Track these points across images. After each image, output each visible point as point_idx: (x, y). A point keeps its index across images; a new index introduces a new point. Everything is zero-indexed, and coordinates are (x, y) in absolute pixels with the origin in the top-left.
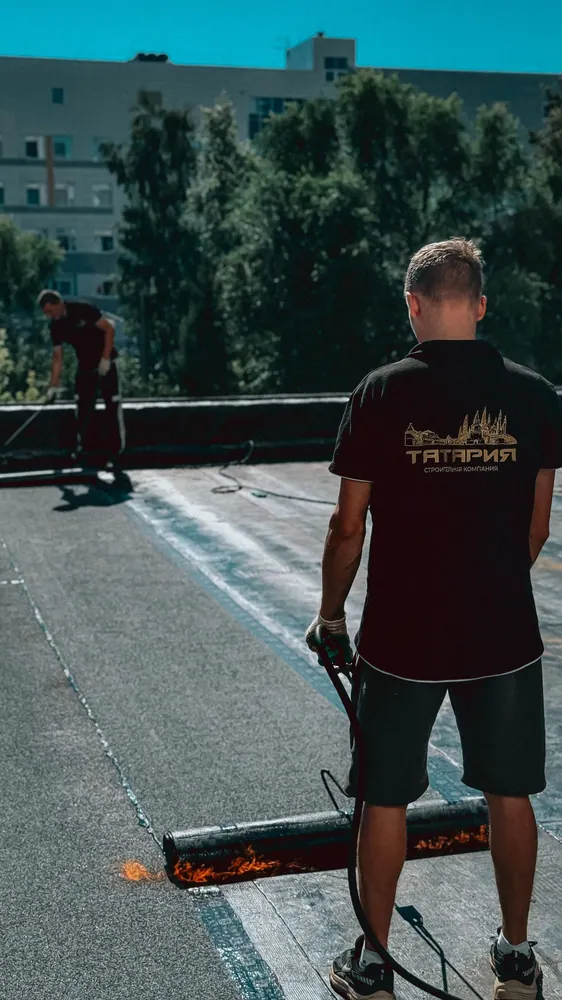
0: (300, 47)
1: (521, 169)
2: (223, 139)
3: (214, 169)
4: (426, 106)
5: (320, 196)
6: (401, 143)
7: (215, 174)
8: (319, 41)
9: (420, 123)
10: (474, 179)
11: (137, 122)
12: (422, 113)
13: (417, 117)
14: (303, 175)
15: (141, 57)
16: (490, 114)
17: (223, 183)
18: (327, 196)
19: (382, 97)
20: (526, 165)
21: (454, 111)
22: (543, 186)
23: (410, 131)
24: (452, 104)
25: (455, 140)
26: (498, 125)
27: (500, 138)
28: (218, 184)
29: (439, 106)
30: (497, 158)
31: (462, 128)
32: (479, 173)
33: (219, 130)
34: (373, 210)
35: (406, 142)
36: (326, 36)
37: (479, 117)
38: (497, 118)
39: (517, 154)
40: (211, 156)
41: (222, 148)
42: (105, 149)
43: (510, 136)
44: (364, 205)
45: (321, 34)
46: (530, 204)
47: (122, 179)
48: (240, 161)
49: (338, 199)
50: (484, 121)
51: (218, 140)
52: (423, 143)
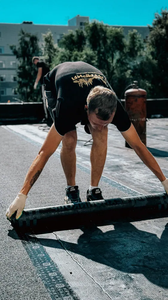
0: (72, 20)
1: (142, 50)
2: (49, 43)
3: (47, 53)
4: (112, 30)
5: (80, 57)
6: (105, 42)
7: (47, 54)
8: (78, 17)
9: (111, 36)
10: (128, 53)
11: (21, 39)
12: (111, 32)
13: (110, 34)
14: (75, 51)
15: (24, 23)
16: (132, 33)
17: (50, 57)
18: (82, 57)
19: (99, 27)
20: (143, 48)
21: (121, 32)
22: (149, 55)
23: (108, 38)
24: (120, 30)
25: (121, 41)
26: (135, 36)
27: (135, 40)
28: (48, 58)
29: (117, 30)
30: (134, 46)
31: (123, 37)
32: (129, 51)
33: (48, 40)
34: (97, 61)
35: (106, 42)
36: (80, 16)
37: (129, 34)
38: (134, 34)
39: (140, 45)
40: (46, 49)
41: (49, 46)
42: (11, 48)
43: (138, 39)
44: (94, 60)
45: (78, 16)
46: (145, 60)
47: (18, 57)
48: (55, 50)
49: (86, 58)
50: (130, 35)
51: (48, 44)
52: (112, 42)
